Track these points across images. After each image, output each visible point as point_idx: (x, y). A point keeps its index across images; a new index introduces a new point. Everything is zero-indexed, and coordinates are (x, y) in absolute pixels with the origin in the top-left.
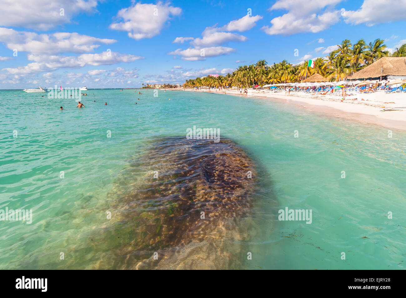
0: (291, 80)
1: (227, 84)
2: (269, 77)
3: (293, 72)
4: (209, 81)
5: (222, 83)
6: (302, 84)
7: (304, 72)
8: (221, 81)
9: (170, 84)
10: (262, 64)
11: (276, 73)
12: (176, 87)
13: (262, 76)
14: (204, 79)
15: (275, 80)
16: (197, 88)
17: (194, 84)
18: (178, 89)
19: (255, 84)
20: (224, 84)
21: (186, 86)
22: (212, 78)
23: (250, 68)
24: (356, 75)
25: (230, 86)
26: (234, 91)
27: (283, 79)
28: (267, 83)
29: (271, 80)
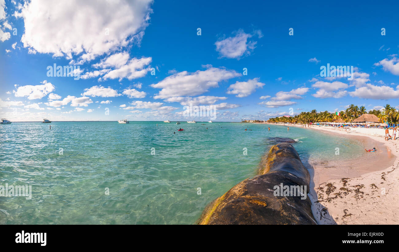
0: (330, 121)
1: (295, 122)
2: (318, 118)
3: (331, 117)
4: (284, 119)
5: (292, 121)
6: (334, 123)
7: (335, 118)
8: (291, 120)
9: (259, 120)
10: (314, 111)
11: (322, 116)
12: (262, 122)
13: (314, 118)
14: (281, 118)
15: (321, 120)
16: (277, 123)
17: (274, 120)
18: (264, 123)
19: (311, 122)
20: (293, 121)
21: (269, 122)
22: (285, 117)
23: (308, 113)
24: (355, 120)
25: (296, 122)
26: (298, 125)
27: (325, 120)
28: (317, 122)
29: (319, 121)
